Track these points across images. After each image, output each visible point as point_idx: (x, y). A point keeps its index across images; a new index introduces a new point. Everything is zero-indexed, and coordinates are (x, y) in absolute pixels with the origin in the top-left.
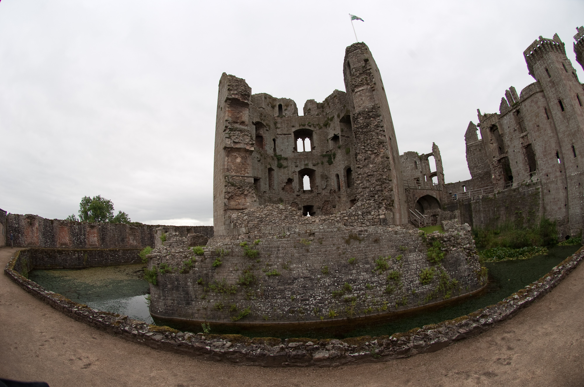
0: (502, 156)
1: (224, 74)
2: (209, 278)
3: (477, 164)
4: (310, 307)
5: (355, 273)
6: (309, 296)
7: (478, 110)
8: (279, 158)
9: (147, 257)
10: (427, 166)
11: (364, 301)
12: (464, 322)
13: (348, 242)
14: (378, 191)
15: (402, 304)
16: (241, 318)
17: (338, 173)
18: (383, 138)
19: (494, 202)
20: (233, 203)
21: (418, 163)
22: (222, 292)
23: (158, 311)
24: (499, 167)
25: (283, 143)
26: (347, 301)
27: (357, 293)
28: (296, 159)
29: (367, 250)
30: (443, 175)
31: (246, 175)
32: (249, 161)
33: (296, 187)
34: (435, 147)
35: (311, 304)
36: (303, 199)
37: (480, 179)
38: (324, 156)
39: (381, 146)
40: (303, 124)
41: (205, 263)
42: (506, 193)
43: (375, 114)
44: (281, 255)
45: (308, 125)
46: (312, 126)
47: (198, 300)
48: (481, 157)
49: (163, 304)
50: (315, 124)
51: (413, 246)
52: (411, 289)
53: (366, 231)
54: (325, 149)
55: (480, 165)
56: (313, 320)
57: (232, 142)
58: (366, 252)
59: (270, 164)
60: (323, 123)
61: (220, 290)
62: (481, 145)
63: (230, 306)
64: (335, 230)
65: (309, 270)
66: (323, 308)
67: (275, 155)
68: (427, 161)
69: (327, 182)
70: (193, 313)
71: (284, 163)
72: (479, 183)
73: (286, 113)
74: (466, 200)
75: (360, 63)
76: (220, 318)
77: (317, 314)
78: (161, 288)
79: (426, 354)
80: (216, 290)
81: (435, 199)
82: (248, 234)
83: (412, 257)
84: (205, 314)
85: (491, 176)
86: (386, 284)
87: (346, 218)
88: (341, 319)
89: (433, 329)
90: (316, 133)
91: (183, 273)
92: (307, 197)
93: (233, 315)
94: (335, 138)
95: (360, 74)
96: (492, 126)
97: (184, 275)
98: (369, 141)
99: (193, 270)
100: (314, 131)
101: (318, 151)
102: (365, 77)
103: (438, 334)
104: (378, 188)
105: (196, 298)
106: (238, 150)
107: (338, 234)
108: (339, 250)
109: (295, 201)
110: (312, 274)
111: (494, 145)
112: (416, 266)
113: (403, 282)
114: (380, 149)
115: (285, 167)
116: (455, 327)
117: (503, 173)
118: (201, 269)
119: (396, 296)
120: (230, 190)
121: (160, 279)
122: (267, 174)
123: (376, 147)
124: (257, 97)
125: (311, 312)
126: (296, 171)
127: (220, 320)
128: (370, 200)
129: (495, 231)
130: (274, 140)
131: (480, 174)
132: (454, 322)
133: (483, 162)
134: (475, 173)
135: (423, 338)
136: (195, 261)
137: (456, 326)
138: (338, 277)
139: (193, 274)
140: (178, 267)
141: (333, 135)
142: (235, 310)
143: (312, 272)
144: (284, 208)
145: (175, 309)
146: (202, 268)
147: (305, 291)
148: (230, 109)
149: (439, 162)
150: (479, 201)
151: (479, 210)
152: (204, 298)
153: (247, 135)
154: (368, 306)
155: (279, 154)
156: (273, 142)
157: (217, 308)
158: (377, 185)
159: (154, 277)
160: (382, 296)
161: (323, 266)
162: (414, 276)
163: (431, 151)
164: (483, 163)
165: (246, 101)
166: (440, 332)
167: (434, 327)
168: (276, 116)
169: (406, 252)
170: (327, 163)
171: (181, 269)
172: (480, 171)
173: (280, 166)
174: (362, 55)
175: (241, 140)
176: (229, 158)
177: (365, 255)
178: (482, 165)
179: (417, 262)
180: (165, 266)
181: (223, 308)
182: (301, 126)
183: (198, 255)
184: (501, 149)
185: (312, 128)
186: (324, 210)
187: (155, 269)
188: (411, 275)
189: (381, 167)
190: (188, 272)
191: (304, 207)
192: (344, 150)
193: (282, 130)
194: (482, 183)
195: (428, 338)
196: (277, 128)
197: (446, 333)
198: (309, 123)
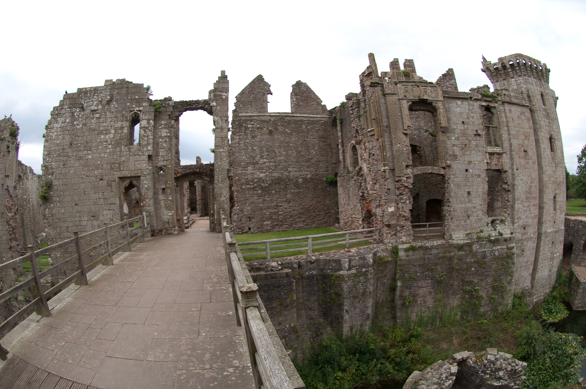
0: (430, 170)
21: (144, 123)
48: (271, 147)
96: (417, 100)
131: (260, 180)
178: (269, 162)
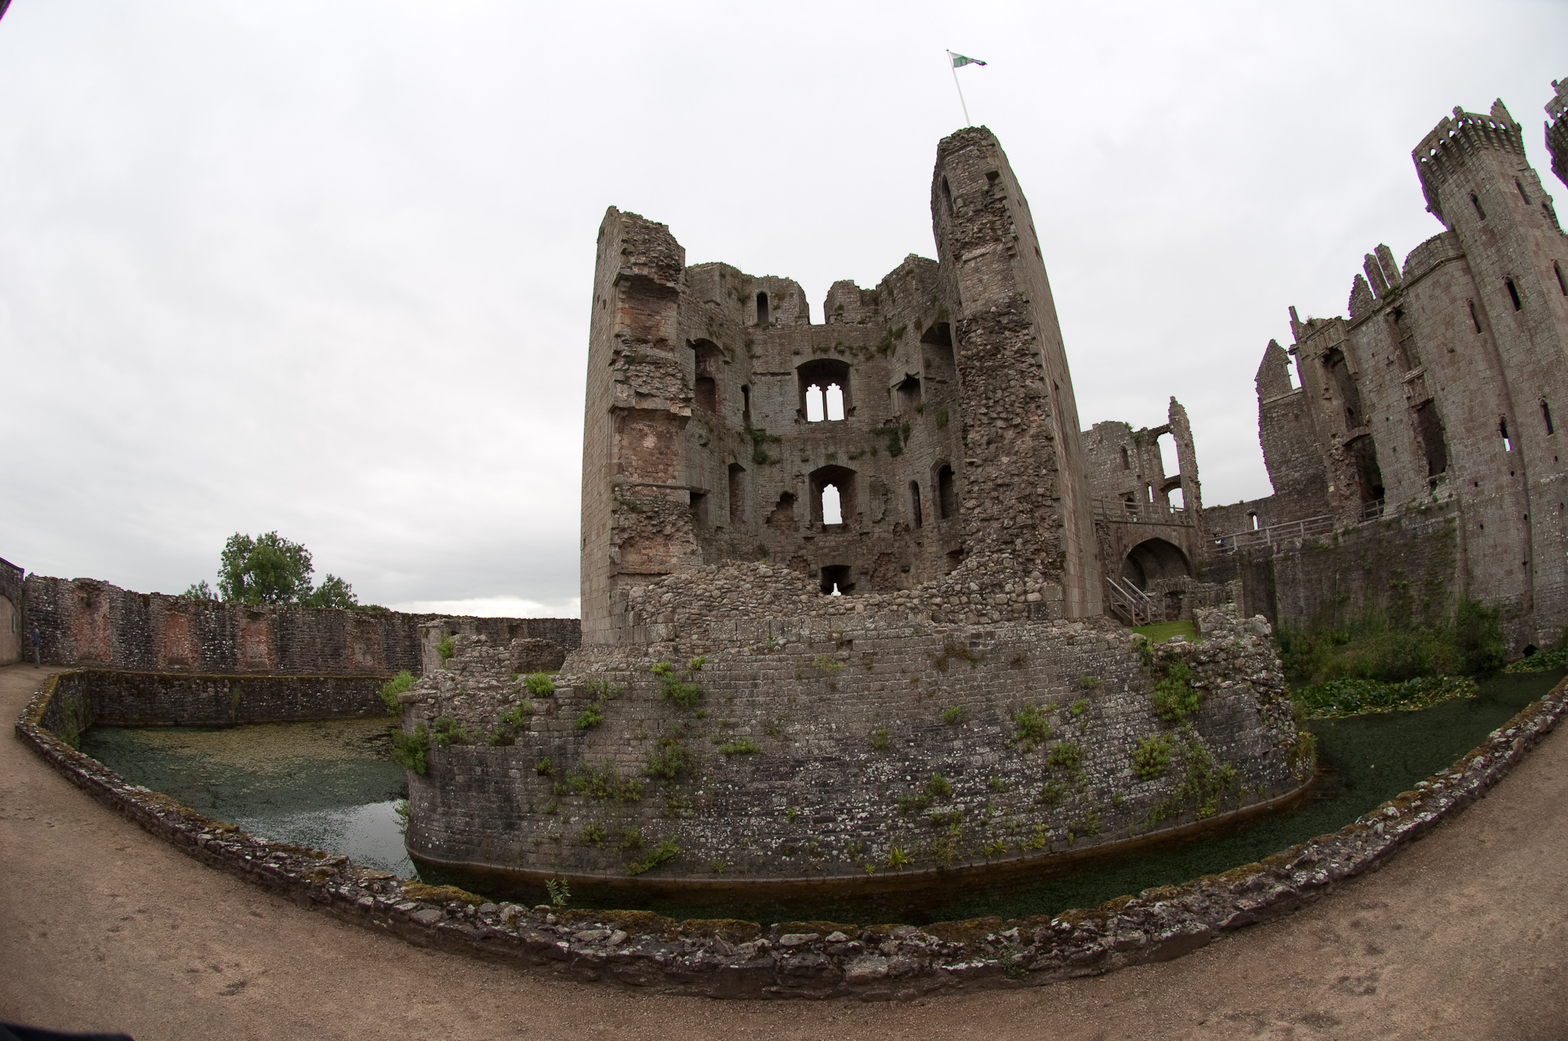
0: (1357, 432)
1: (612, 211)
2: (566, 758)
3: (1289, 455)
4: (838, 840)
5: (960, 749)
6: (836, 810)
7: (1292, 310)
8: (759, 438)
9: (401, 700)
10: (1155, 462)
11: (984, 824)
12: (1250, 880)
13: (940, 665)
14: (1022, 527)
15: (1085, 833)
16: (653, 867)
17: (917, 478)
18: (1037, 385)
19: (1333, 556)
20: (633, 558)
21: (1129, 452)
22: (603, 797)
23: (430, 846)
24: (1347, 462)
25: (769, 397)
26: (937, 823)
27: (965, 803)
28: (805, 441)
29: (993, 686)
30: (1198, 484)
31: (669, 482)
32: (677, 445)
33: (803, 515)
34: (1176, 410)
35: (842, 830)
36: (822, 548)
37: (1296, 496)
38: (878, 433)
39: (1033, 406)
40: (823, 345)
41: (557, 718)
42: (1366, 533)
43: (1015, 321)
44: (761, 699)
45: (836, 348)
46: (847, 353)
47: (537, 816)
48: (1301, 436)
49: (442, 825)
50: (855, 346)
51: (1117, 677)
52: (1110, 792)
53: (991, 635)
54: (883, 416)
55: (1297, 458)
56: (846, 874)
57: (632, 392)
58: (989, 692)
59: (732, 453)
60: (877, 344)
61: (598, 790)
62: (1300, 404)
63: (624, 835)
64: (908, 631)
65: (838, 740)
66: (874, 842)
67: (748, 428)
68: (1153, 448)
69: (886, 502)
70: (522, 850)
71: (773, 452)
72: (1292, 505)
73: (778, 316)
74: (1260, 551)
75: (977, 182)
76: (595, 866)
77: (857, 859)
78: (438, 784)
79: (1148, 966)
80: (587, 792)
81: (1177, 550)
82: (673, 640)
83: (1113, 704)
84: (556, 856)
85: (1324, 487)
86: (1044, 779)
87: (938, 600)
88: (922, 871)
89: (1169, 898)
90: (857, 370)
91: (497, 743)
92: (833, 544)
93: (630, 858)
94: (910, 385)
95: (977, 212)
96: (1328, 352)
97: (500, 750)
98: (999, 392)
99: (524, 736)
100: (852, 366)
101: (863, 420)
102: (990, 222)
103: (1183, 913)
104: (1022, 519)
105: (531, 810)
106: (649, 414)
107: (916, 644)
108: (917, 687)
109: (800, 554)
110: (844, 750)
111: (1335, 402)
112: (1125, 729)
113: (1088, 773)
114: (1029, 415)
115: (774, 463)
116: (1226, 895)
117: (1357, 478)
118: (547, 734)
119: (1070, 810)
120: (627, 524)
121: (436, 758)
122: (726, 481)
123: (1019, 410)
124: (700, 274)
125: (841, 851)
126: (803, 472)
127: (596, 871)
128: (1000, 551)
129: (1336, 635)
130: (745, 390)
131: (1296, 482)
132: (1224, 879)
133: (1305, 450)
134: (1285, 480)
135: (1142, 923)
136: (530, 714)
137: (1230, 892)
138: (915, 759)
139: (524, 746)
140: (485, 728)
141: (903, 378)
142: (635, 845)
143: (845, 744)
144: (771, 573)
145: (476, 841)
146: (549, 730)
147: (825, 797)
148: (627, 306)
149: (1186, 449)
150: (1293, 555)
151: (1294, 580)
152: (552, 813)
153: (673, 375)
154: (995, 836)
155: (759, 427)
156: (741, 394)
157: (588, 838)
158: (1022, 512)
159: (420, 755)
160: (1032, 811)
161: (874, 728)
162: (1118, 756)
163: (1166, 421)
164: (1305, 453)
165: (670, 284)
166: (1187, 908)
167: (1172, 894)
168: (750, 323)
169: (1098, 692)
170: (887, 453)
171: (492, 732)
172: (1297, 475)
173: (761, 460)
174: (983, 161)
175: (658, 389)
176: (625, 436)
177: (988, 700)
178: (1302, 456)
179: (1127, 720)
180: (449, 725)
181: (603, 838)
182: (818, 352)
183: (537, 696)
184: (1353, 413)
185: (846, 358)
186: (878, 579)
187: (421, 733)
188: (1110, 753)
189: (1031, 464)
190: (511, 742)
191: (824, 569)
192: (933, 419)
193: (766, 362)
194: (1301, 507)
195: (1155, 924)
196: (752, 357)
197: (1203, 908)
198: (840, 344)
